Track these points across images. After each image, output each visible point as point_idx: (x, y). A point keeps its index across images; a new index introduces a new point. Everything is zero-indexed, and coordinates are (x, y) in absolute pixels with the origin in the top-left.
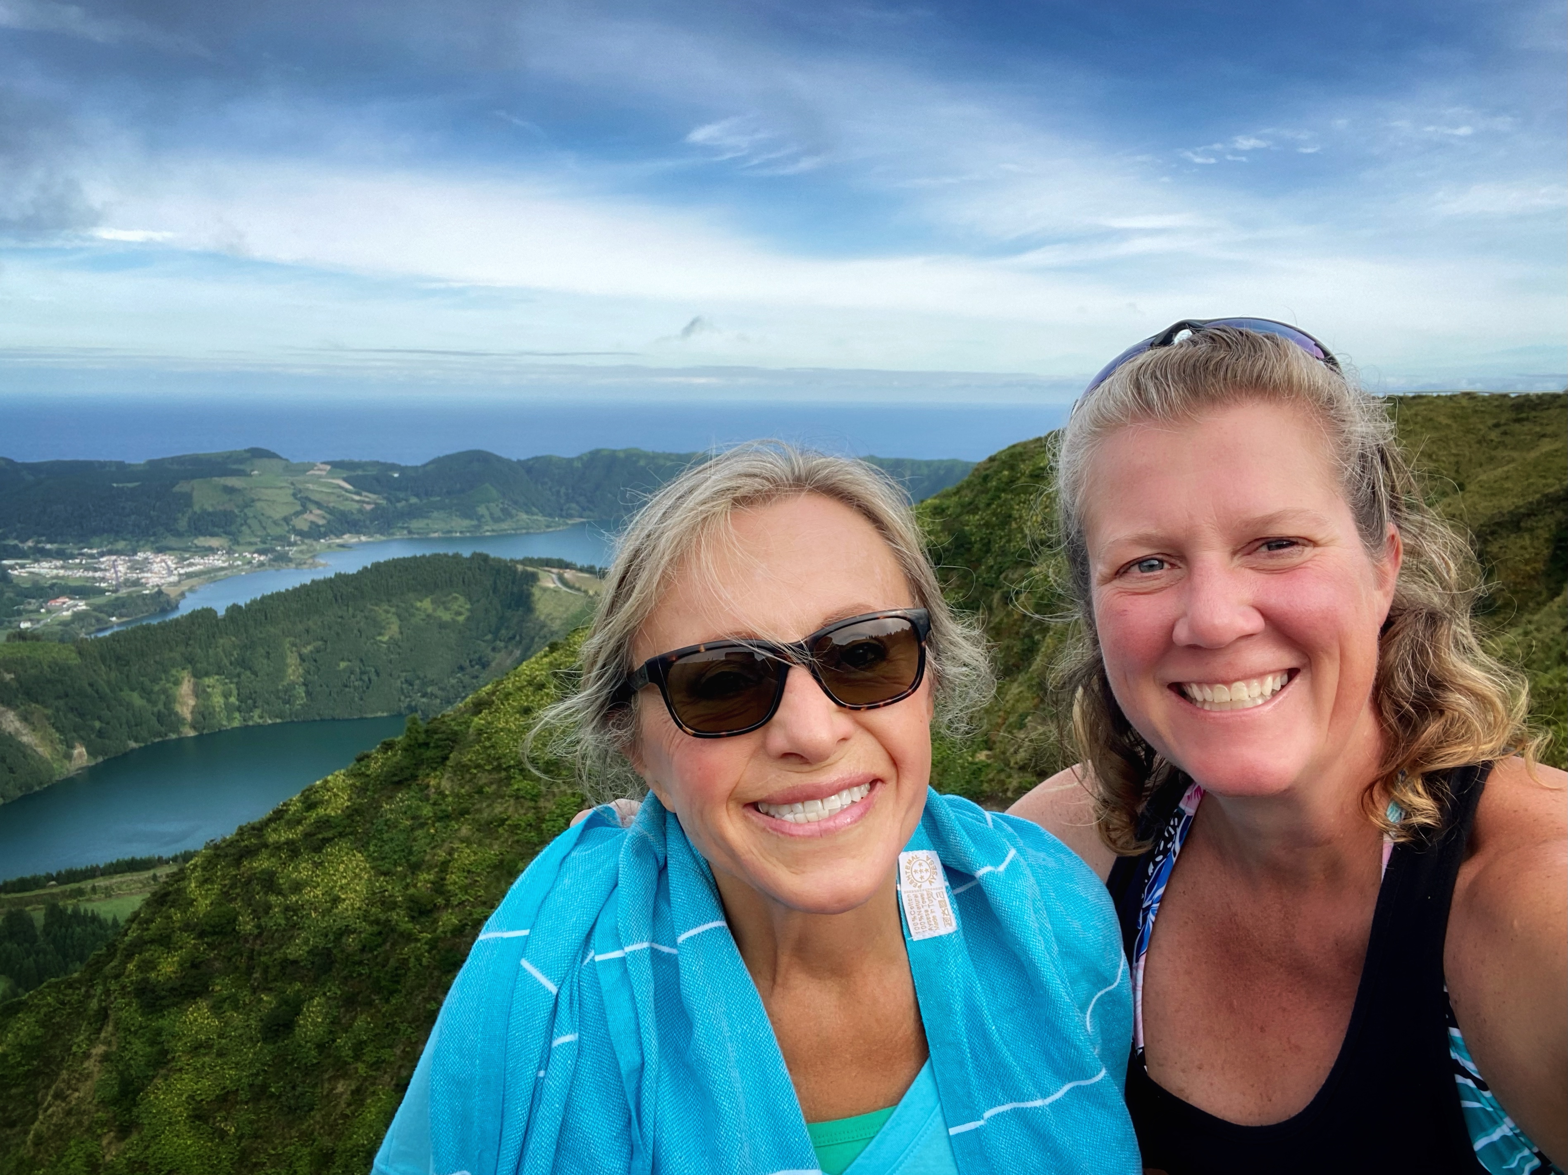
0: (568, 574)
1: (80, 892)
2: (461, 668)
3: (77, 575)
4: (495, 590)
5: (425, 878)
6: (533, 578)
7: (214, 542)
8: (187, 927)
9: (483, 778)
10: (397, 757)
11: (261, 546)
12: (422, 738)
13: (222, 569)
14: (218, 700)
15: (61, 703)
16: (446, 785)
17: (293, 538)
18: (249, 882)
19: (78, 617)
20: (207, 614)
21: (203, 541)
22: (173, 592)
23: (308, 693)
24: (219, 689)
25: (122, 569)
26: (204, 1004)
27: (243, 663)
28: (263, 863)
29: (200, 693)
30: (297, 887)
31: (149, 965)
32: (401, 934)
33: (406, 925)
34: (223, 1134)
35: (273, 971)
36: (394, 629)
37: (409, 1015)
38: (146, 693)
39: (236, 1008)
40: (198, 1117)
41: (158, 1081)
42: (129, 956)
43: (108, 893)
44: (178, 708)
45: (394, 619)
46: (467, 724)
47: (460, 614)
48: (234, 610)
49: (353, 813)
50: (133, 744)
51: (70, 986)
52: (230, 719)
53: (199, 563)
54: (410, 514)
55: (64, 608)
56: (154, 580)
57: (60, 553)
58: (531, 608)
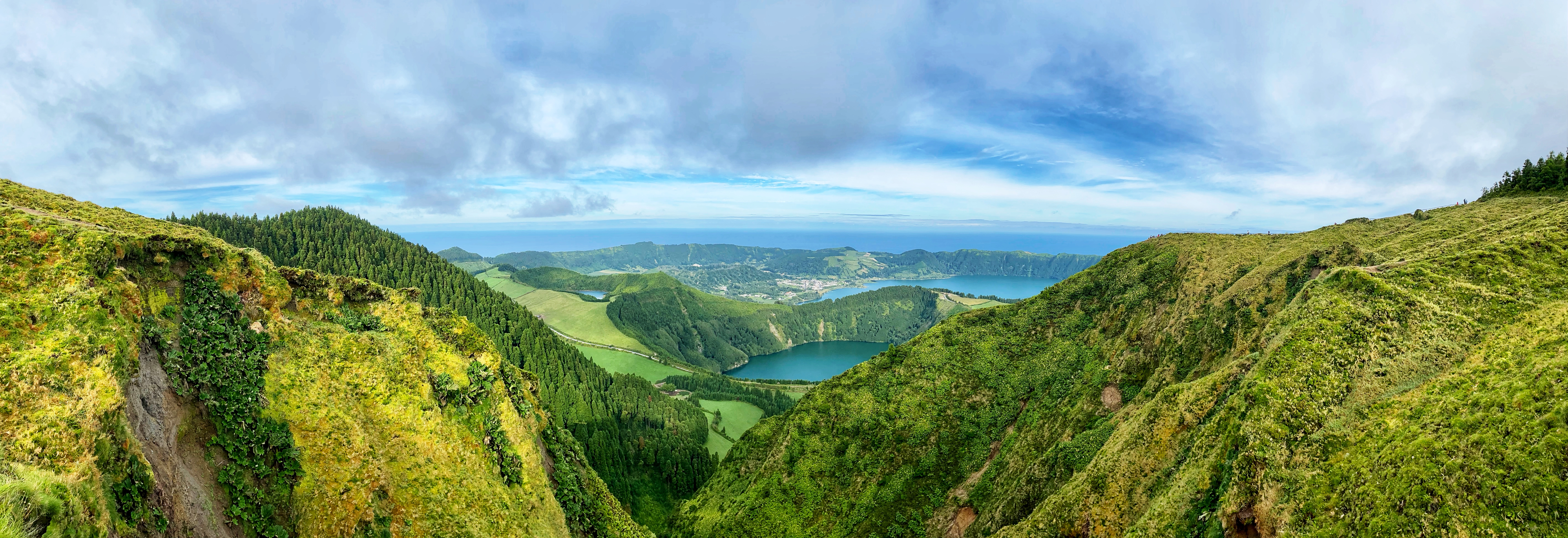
0: (950, 295)
1: (786, 388)
2: (910, 328)
3: (794, 285)
4: (923, 299)
5: (892, 407)
6: (937, 295)
7: (834, 277)
8: (814, 408)
9: (915, 371)
10: (885, 359)
11: (847, 280)
12: (894, 353)
13: (835, 286)
14: (830, 330)
15: (786, 325)
16: (902, 372)
17: (857, 277)
18: (835, 397)
19: (794, 298)
20: (829, 300)
21: (830, 277)
22: (820, 293)
23: (858, 332)
24: (831, 327)
25: (807, 284)
26: (817, 436)
27: (839, 319)
28: (838, 391)
29: (825, 327)
30: (849, 402)
31: (801, 419)
32: (883, 426)
33: (885, 423)
34: (819, 486)
35: (840, 431)
36: (887, 312)
37: (883, 457)
38: (810, 325)
39: (827, 441)
40: (812, 477)
41: (801, 460)
42: (797, 414)
43: (793, 390)
44: (819, 331)
45: (888, 308)
46: (911, 349)
47: (910, 308)
48: (838, 300)
49: (869, 377)
50: (805, 342)
51: (779, 419)
52: (834, 337)
53: (829, 284)
54: (895, 271)
55: (790, 295)
56: (816, 289)
57: (791, 278)
58: (935, 307)
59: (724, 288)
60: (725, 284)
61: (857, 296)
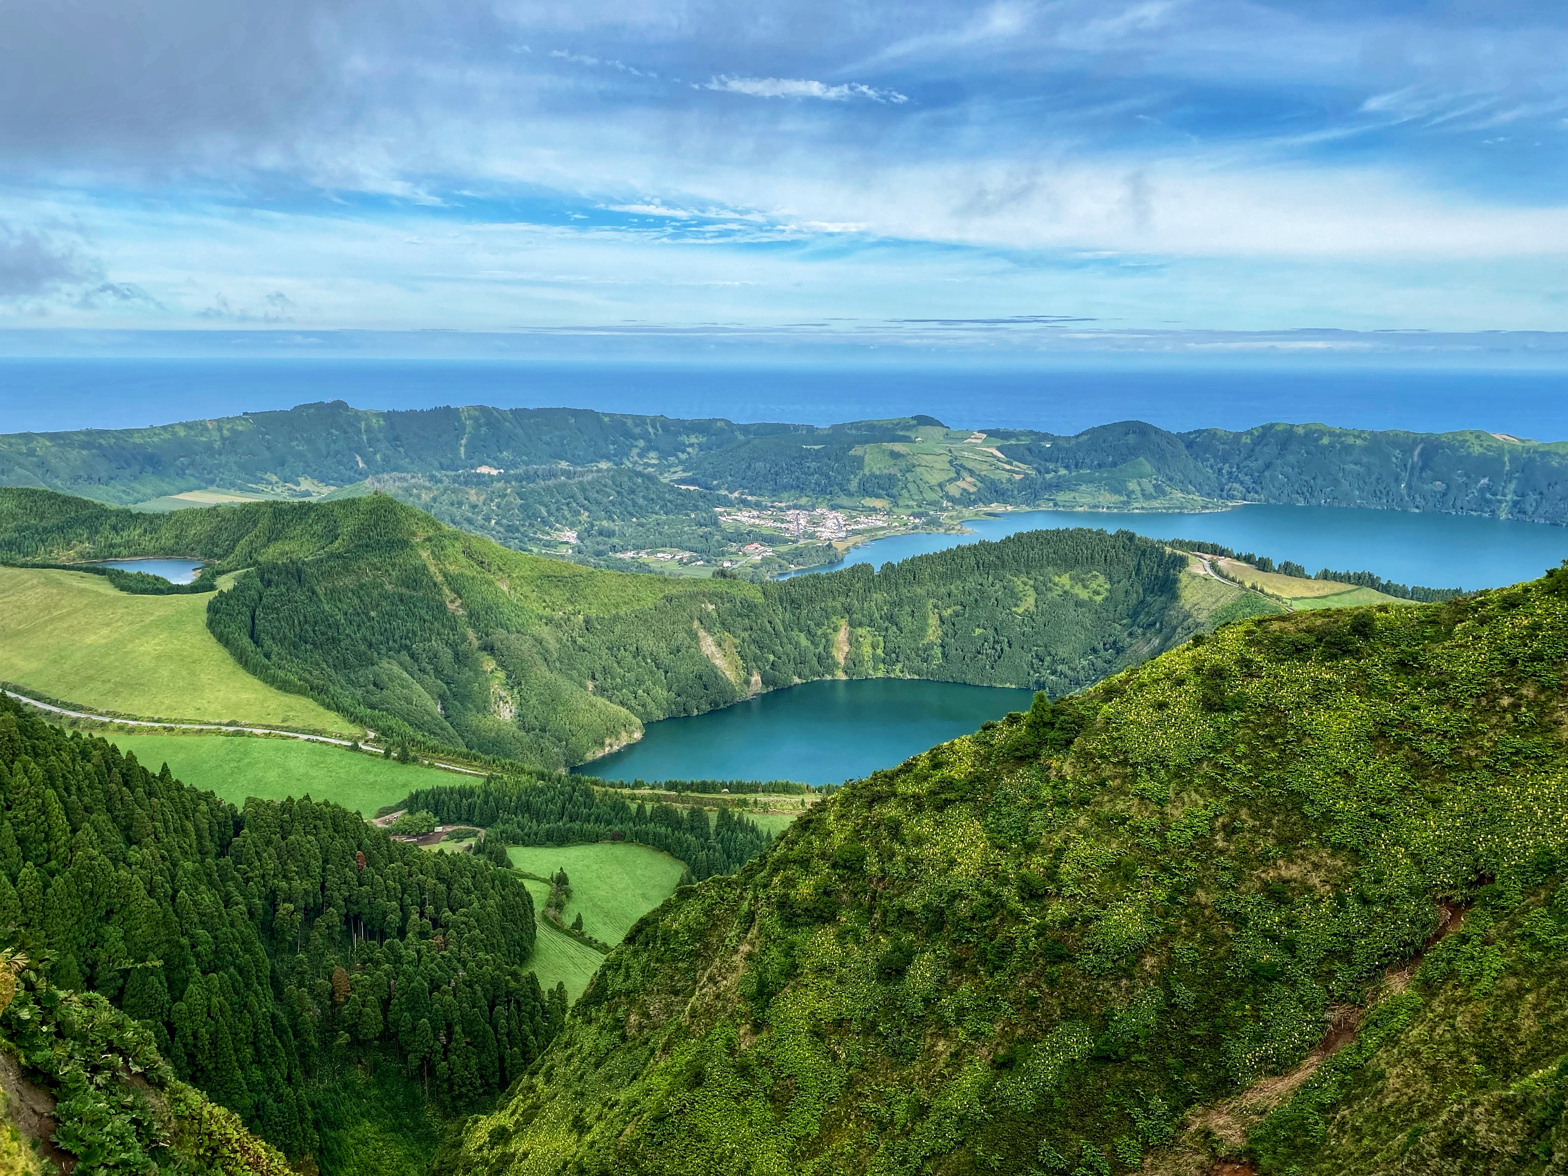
0: (1223, 563)
1: (745, 803)
2: (1094, 650)
3: (767, 525)
4: (1138, 571)
5: (1038, 862)
6: (1181, 562)
7: (878, 503)
8: (823, 856)
9: (1107, 771)
10: (1021, 731)
11: (917, 510)
12: (1048, 717)
13: (882, 528)
14: (867, 650)
15: (746, 635)
16: (1067, 769)
17: (945, 504)
18: (877, 826)
19: (766, 562)
20: (866, 568)
21: (869, 502)
22: (840, 547)
23: (945, 655)
24: (869, 641)
25: (803, 522)
26: (831, 930)
27: (891, 618)
28: (891, 811)
29: (854, 641)
30: (919, 841)
31: (790, 883)
32: (1011, 912)
33: (1015, 904)
34: (835, 1057)
35: (891, 917)
36: (1029, 602)
37: (1011, 995)
38: (810, 634)
39: (857, 942)
40: (818, 1035)
41: (788, 990)
42: (776, 871)
43: (766, 808)
44: (834, 653)
45: (1031, 592)
46: (1096, 710)
47: (1098, 593)
48: (889, 566)
49: (975, 780)
50: (797, 680)
51: (729, 885)
52: (875, 669)
53: (864, 522)
54: (1058, 486)
55: (756, 553)
56: (826, 534)
57: (758, 506)
58: (1175, 596)
59: (570, 536)
60: (572, 526)
61: (943, 554)
